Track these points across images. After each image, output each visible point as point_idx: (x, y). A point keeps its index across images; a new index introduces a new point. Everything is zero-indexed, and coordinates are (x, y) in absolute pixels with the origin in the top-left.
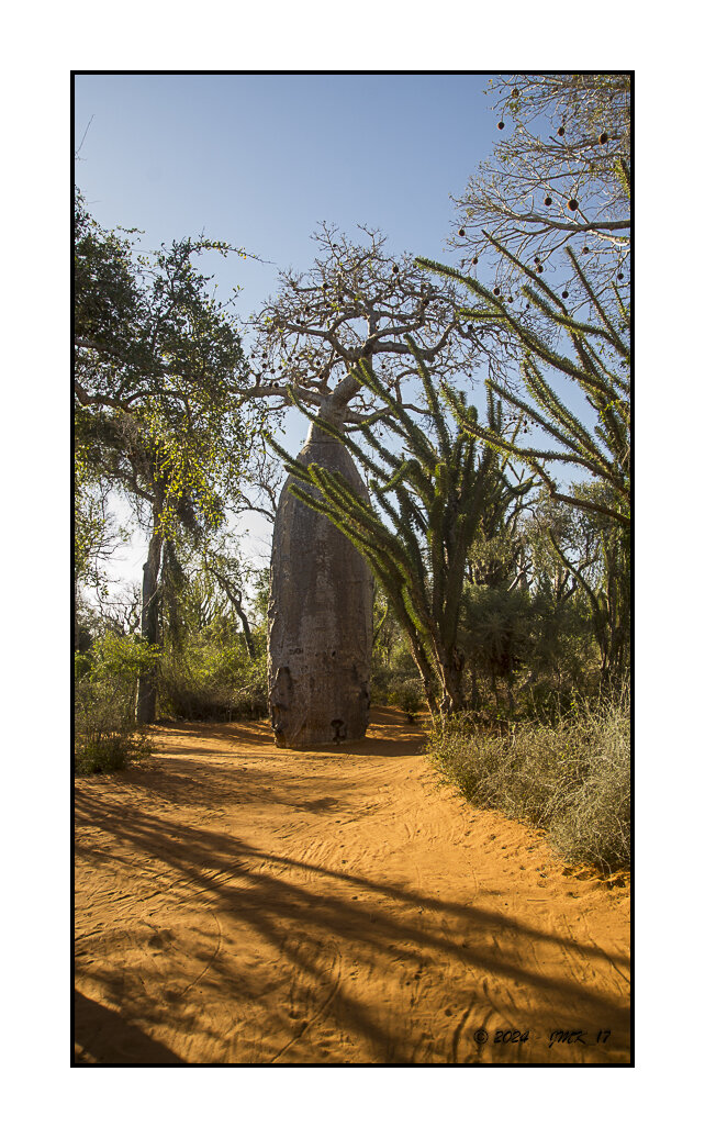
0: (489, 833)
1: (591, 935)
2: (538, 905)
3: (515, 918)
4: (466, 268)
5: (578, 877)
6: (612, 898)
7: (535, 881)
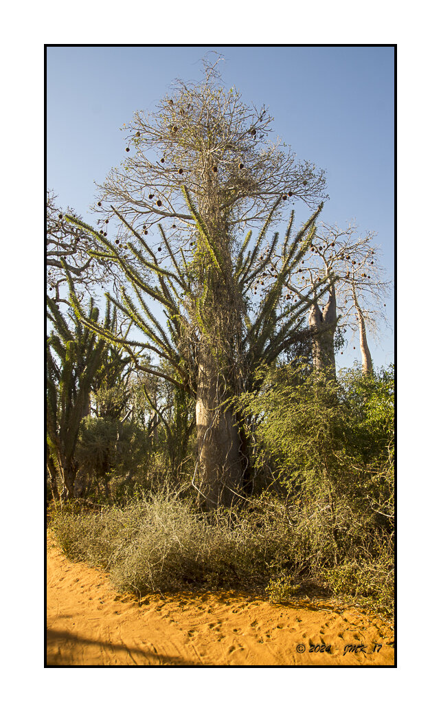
0: (75, 578)
1: (122, 638)
2: (94, 622)
3: (77, 632)
4: (101, 225)
5: (122, 601)
6: (140, 612)
7: (96, 606)
